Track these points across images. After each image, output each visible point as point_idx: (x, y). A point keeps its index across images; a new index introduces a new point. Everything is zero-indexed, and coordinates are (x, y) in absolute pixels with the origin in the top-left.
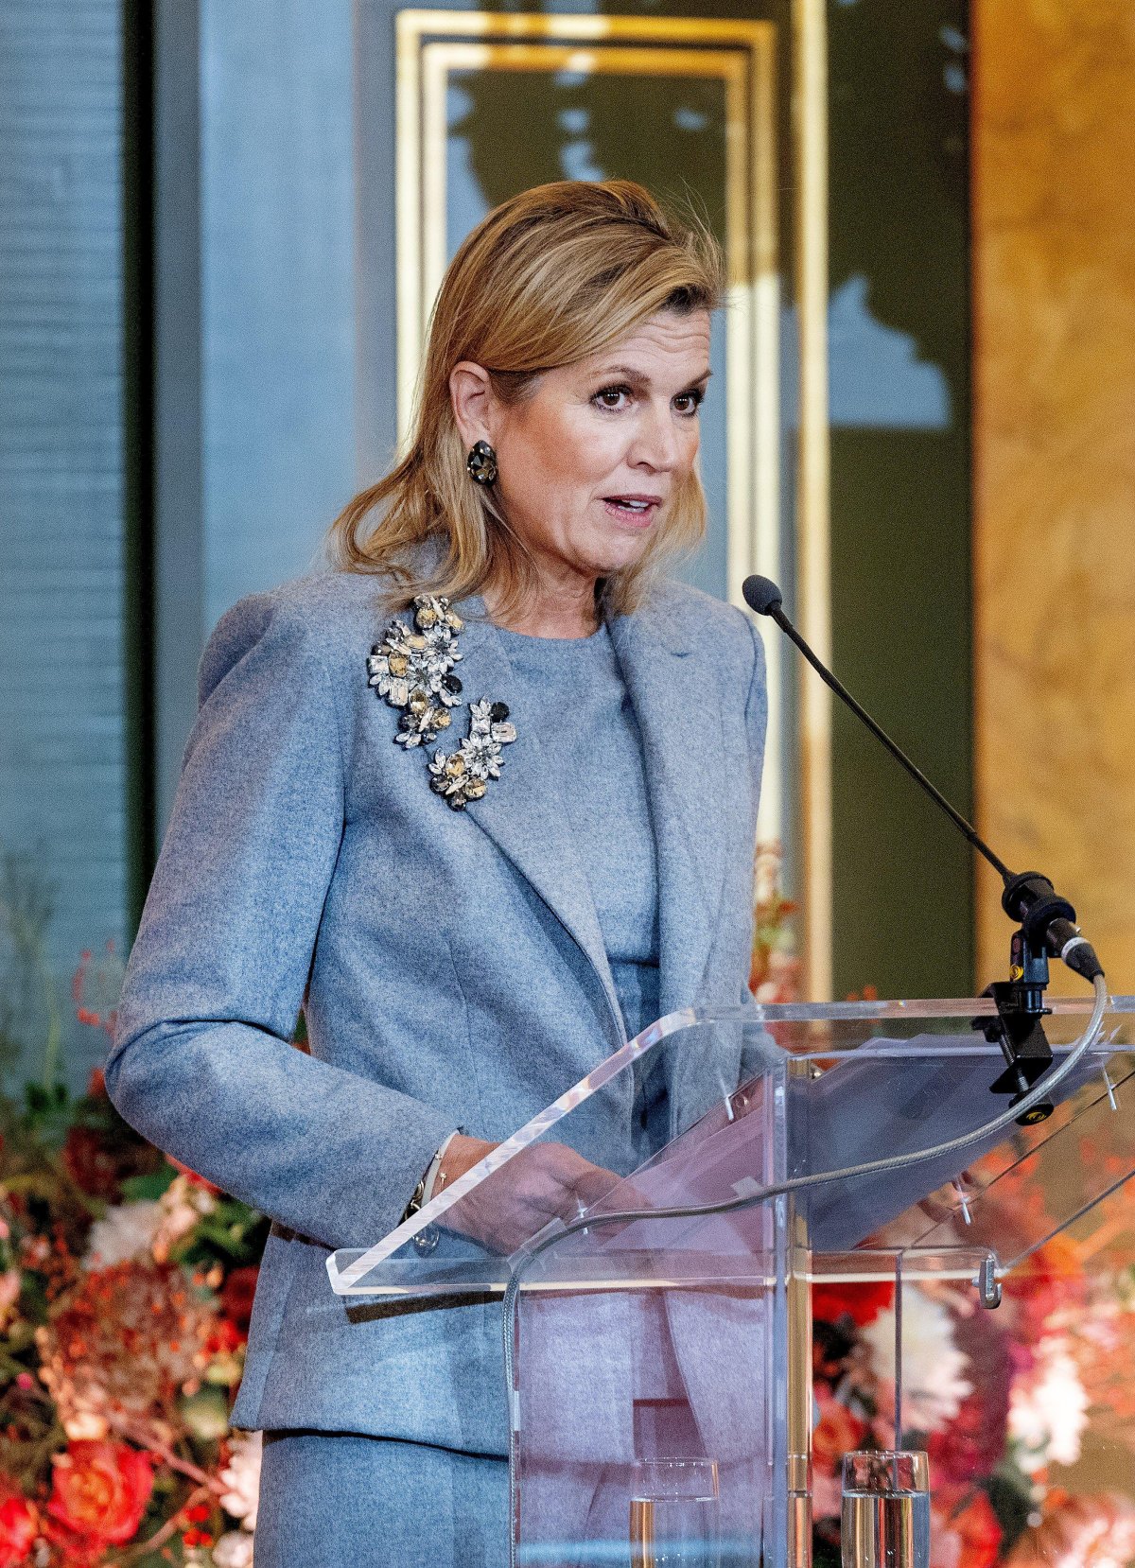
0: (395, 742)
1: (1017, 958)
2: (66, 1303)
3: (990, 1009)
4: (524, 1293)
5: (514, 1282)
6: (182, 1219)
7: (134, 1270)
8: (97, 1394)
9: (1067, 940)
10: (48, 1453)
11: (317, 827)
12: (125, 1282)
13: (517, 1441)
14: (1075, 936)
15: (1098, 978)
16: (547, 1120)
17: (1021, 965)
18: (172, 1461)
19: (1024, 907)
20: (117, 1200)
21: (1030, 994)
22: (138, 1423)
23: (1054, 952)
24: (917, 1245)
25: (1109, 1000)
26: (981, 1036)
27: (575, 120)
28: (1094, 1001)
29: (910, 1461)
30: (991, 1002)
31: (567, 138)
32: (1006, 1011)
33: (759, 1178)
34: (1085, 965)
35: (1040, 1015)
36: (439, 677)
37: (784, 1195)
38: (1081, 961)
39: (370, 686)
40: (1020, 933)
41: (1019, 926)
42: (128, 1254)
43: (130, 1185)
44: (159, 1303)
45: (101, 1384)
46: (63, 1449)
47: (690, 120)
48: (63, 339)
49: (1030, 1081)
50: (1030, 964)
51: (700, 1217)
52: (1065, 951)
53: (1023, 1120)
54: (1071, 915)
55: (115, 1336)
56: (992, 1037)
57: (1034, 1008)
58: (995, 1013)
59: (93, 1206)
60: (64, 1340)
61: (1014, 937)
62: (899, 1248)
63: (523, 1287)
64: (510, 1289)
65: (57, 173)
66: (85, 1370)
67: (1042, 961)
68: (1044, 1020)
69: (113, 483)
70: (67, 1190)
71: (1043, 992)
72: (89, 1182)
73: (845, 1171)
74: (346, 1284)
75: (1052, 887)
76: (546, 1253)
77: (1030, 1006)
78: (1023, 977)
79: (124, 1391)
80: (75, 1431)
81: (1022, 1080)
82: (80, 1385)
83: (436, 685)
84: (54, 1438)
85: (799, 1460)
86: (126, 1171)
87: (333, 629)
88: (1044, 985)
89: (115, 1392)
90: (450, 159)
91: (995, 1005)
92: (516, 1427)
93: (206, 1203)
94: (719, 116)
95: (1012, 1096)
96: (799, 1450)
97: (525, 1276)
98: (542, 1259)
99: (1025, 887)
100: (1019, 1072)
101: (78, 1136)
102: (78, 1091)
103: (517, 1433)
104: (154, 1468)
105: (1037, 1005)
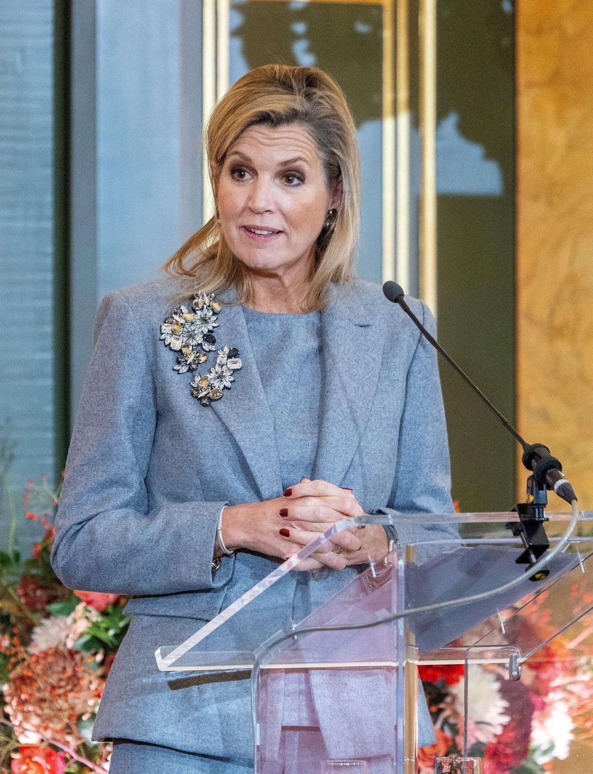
0: (174, 370)
1: (530, 490)
2: (19, 670)
3: (515, 517)
4: (262, 670)
5: (257, 665)
6: (82, 626)
7: (57, 652)
8: (35, 721)
9: (557, 480)
10: (9, 752)
11: (143, 416)
12: (50, 659)
13: (258, 750)
14: (561, 478)
15: (574, 502)
16: (275, 576)
17: (532, 494)
18: (76, 757)
19: (534, 463)
20: (48, 615)
21: (537, 510)
22: (58, 737)
23: (550, 487)
24: (477, 645)
25: (580, 513)
26: (510, 533)
27: (300, 28)
28: (572, 514)
29: (472, 763)
30: (516, 514)
31: (295, 37)
32: (524, 519)
33: (389, 609)
34: (567, 494)
35: (542, 522)
36: (202, 336)
37: (402, 619)
38: (564, 492)
39: (160, 340)
40: (532, 476)
41: (531, 473)
42: (53, 645)
43: (54, 607)
44: (69, 671)
45: (38, 715)
46: (16, 750)
47: (362, 28)
48: (20, 146)
49: (537, 557)
50: (537, 494)
51: (358, 630)
52: (556, 487)
53: (533, 578)
54: (560, 467)
55: (45, 689)
56: (516, 534)
57: (539, 517)
58: (518, 520)
59: (35, 618)
60: (17, 691)
61: (528, 479)
62: (467, 647)
63: (262, 667)
64: (255, 668)
65: (18, 56)
66: (30, 708)
67: (544, 492)
68: (544, 524)
69: (48, 225)
70: (20, 610)
71: (544, 509)
72: (32, 604)
73: (436, 606)
74: (166, 664)
75: (549, 452)
76: (275, 648)
77: (537, 517)
78: (533, 501)
79: (49, 719)
80: (23, 740)
81: (533, 557)
82: (26, 716)
83: (199, 339)
84: (13, 744)
85: (410, 762)
86: (52, 600)
87: (144, 310)
88: (545, 505)
89: (46, 720)
90: (231, 49)
91: (518, 516)
92: (258, 743)
93: (95, 616)
94: (378, 26)
95: (527, 565)
96: (410, 757)
97: (263, 661)
98: (272, 653)
99: (534, 452)
100: (531, 552)
101: (26, 580)
102: (26, 556)
103: (258, 746)
104: (66, 760)
105: (541, 516)
